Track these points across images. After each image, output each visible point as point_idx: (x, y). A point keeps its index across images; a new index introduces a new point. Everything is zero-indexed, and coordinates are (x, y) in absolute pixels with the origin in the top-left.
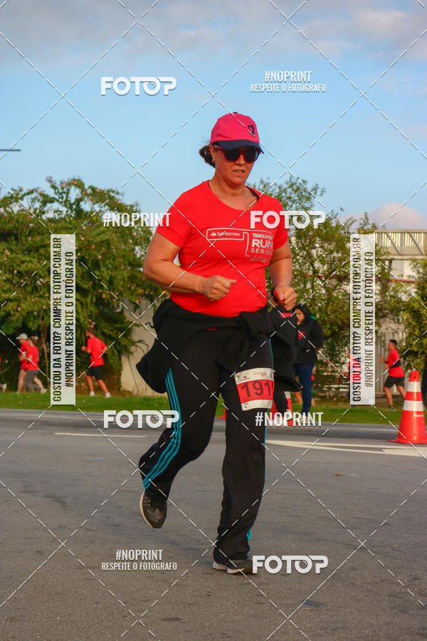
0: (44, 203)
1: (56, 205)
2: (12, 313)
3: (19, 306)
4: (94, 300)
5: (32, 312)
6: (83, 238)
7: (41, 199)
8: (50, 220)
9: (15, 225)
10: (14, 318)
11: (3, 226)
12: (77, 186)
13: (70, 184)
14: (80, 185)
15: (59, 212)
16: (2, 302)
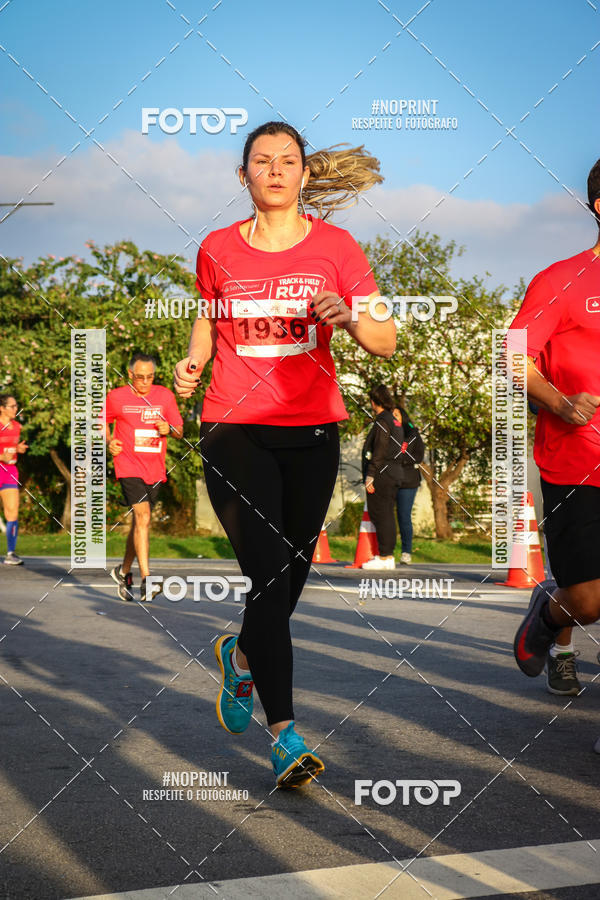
0: (84, 276)
1: (100, 279)
2: (43, 427)
3: (52, 417)
6: (136, 323)
7: (79, 270)
8: (92, 300)
9: (44, 307)
10: (46, 434)
11: (28, 309)
12: (128, 252)
13: (118, 250)
14: (131, 250)
15: (104, 288)
16: (29, 412)
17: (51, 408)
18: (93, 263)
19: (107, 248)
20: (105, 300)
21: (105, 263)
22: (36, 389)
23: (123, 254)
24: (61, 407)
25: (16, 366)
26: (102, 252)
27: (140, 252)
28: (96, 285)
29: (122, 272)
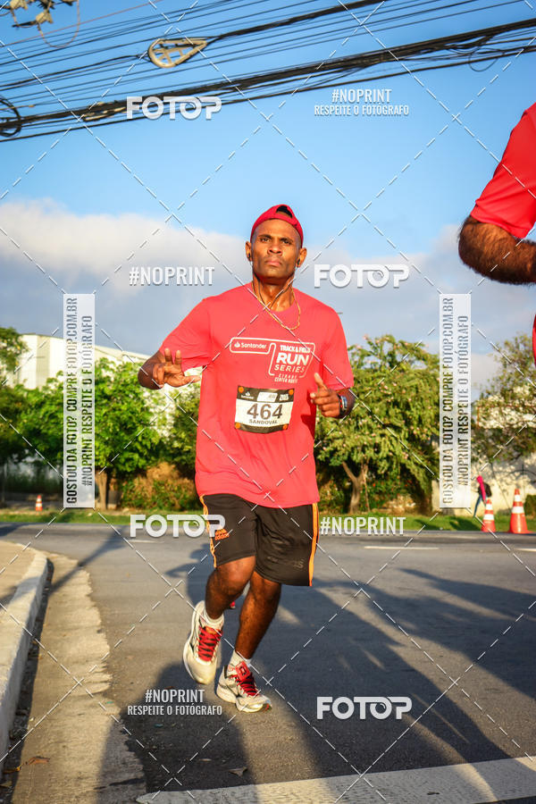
0: (362, 357)
1: (373, 359)
2: (339, 449)
3: (344, 443)
4: (407, 436)
5: (356, 447)
6: (395, 385)
7: (360, 353)
8: (368, 371)
10: (340, 453)
12: (389, 341)
13: (383, 341)
14: (391, 341)
15: (375, 364)
16: (330, 440)
17: (343, 437)
18: (369, 348)
19: (376, 339)
20: (376, 371)
21: (375, 348)
22: (334, 426)
23: (386, 342)
24: (349, 437)
26: (373, 341)
27: (397, 342)
28: (370, 362)
29: (386, 354)
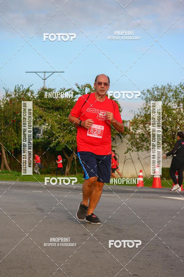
2: (61, 142)
5: (69, 141)
9: (62, 104)
11: (56, 105)
12: (89, 87)
13: (85, 86)
21: (81, 91)
22: (59, 130)
23: (87, 88)
24: (66, 136)
25: (53, 123)
